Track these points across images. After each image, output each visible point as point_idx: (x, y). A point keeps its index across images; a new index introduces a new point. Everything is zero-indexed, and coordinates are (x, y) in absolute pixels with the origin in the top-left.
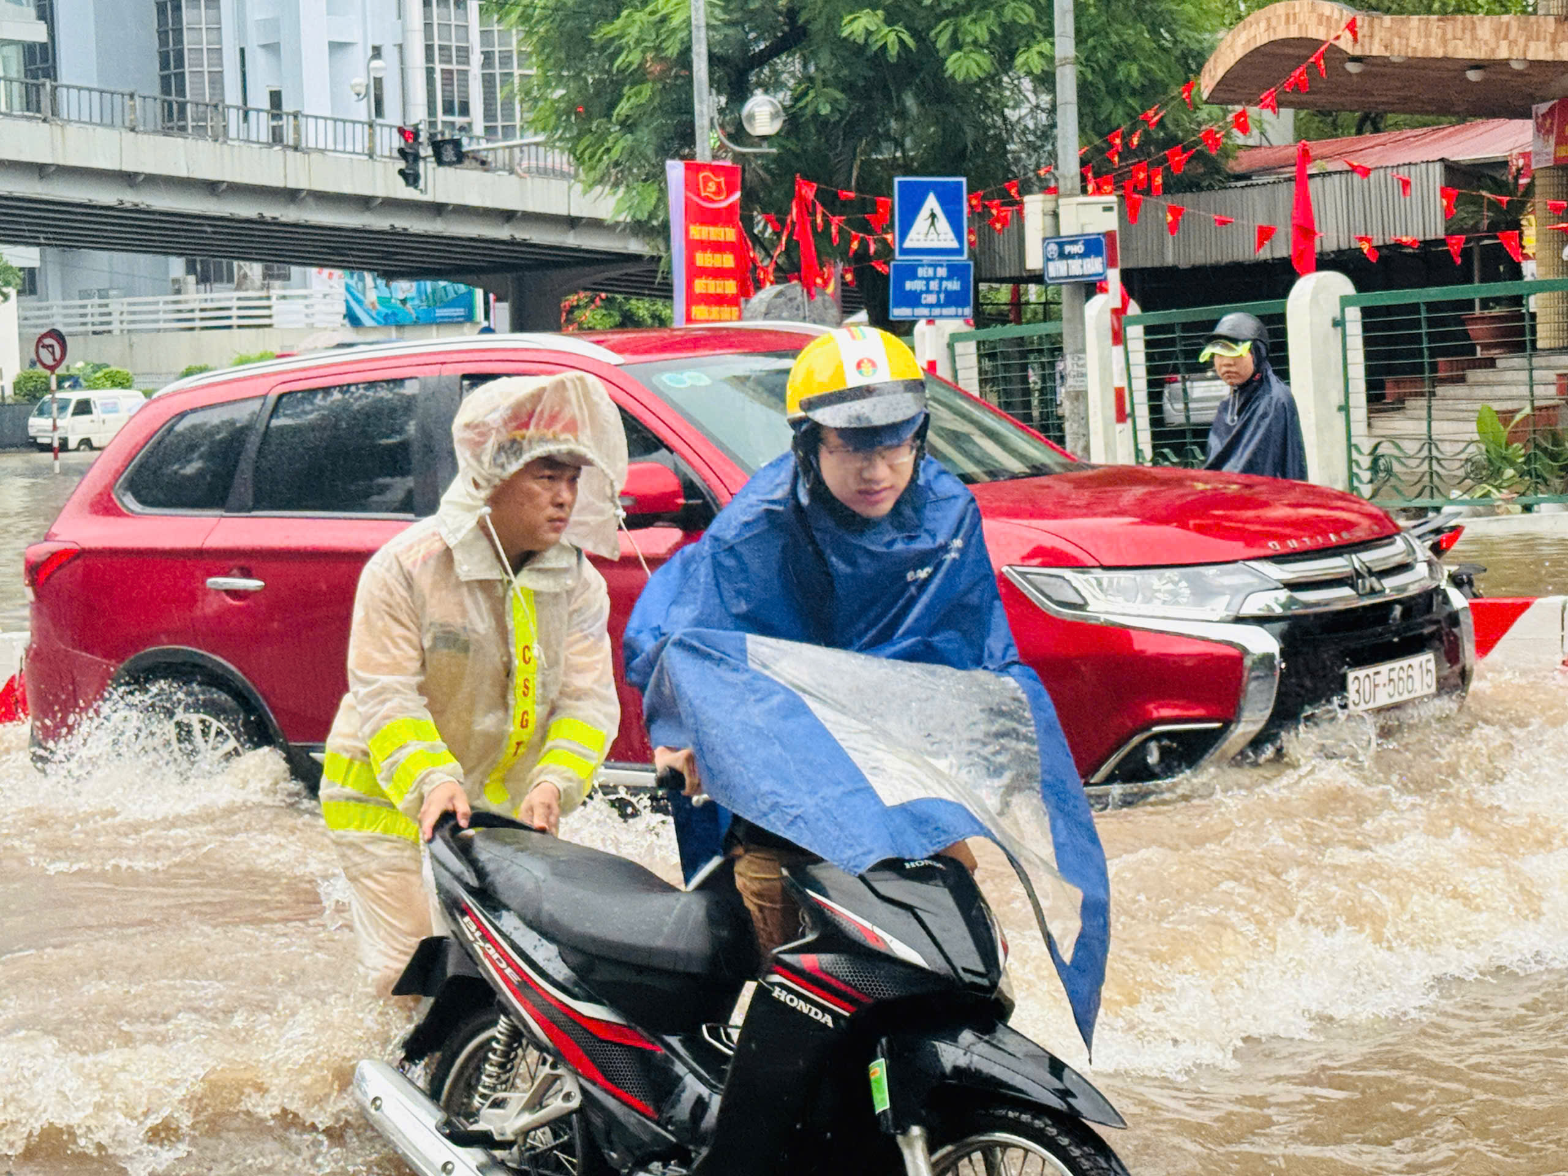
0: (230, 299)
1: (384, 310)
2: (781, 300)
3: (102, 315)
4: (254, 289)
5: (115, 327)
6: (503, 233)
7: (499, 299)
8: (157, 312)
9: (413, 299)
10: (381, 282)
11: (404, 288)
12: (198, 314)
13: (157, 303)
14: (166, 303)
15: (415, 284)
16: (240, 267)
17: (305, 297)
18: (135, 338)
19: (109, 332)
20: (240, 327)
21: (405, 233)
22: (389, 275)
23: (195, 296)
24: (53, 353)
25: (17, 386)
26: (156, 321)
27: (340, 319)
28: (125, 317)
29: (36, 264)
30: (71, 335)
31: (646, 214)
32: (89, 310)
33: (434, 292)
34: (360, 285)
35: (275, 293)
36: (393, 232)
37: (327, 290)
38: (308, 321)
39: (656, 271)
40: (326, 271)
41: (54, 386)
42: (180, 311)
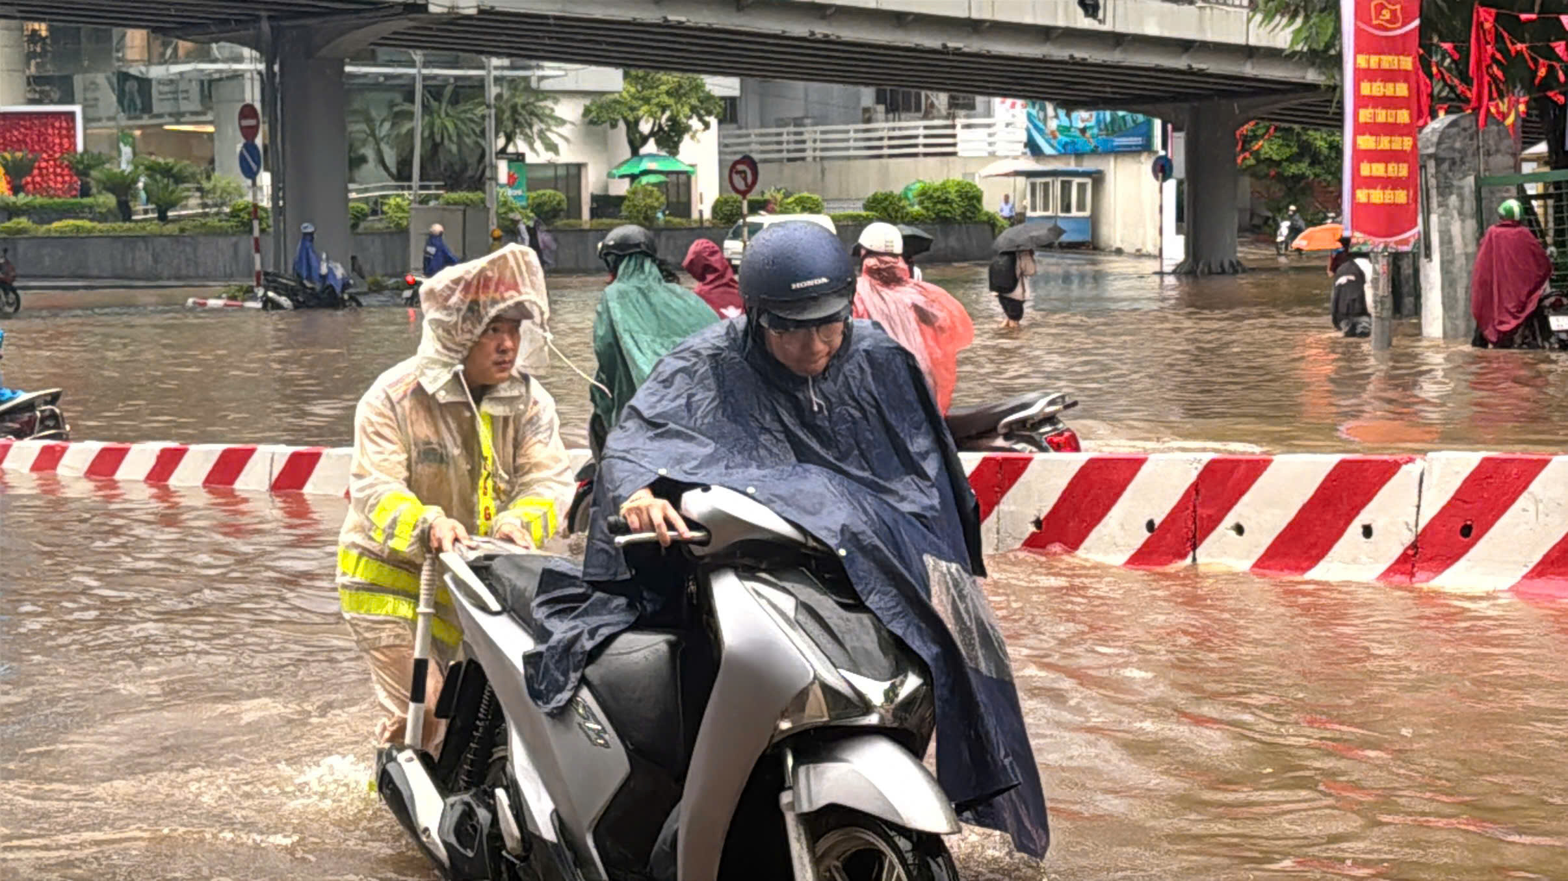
0: (916, 128)
1: (1065, 139)
2: (1454, 130)
3: (797, 142)
4: (939, 118)
5: (809, 154)
6: (1181, 63)
7: (1175, 129)
8: (847, 140)
9: (1091, 128)
10: (1062, 113)
11: (1082, 118)
12: (886, 142)
13: (847, 132)
14: (856, 131)
15: (1094, 113)
16: (927, 97)
17: (989, 126)
18: (826, 164)
19: (803, 159)
20: (926, 155)
21: (1083, 63)
22: (1069, 105)
23: (883, 126)
24: (745, 179)
25: (715, 209)
26: (847, 149)
27: (1021, 148)
28: (819, 145)
29: (736, 93)
30: (765, 161)
31: (1322, 45)
32: (785, 138)
33: (1113, 120)
34: (1041, 115)
35: (959, 122)
36: (1073, 61)
37: (1010, 120)
38: (991, 149)
39: (1331, 101)
40: (1009, 101)
41: (745, 209)
42: (869, 139)
